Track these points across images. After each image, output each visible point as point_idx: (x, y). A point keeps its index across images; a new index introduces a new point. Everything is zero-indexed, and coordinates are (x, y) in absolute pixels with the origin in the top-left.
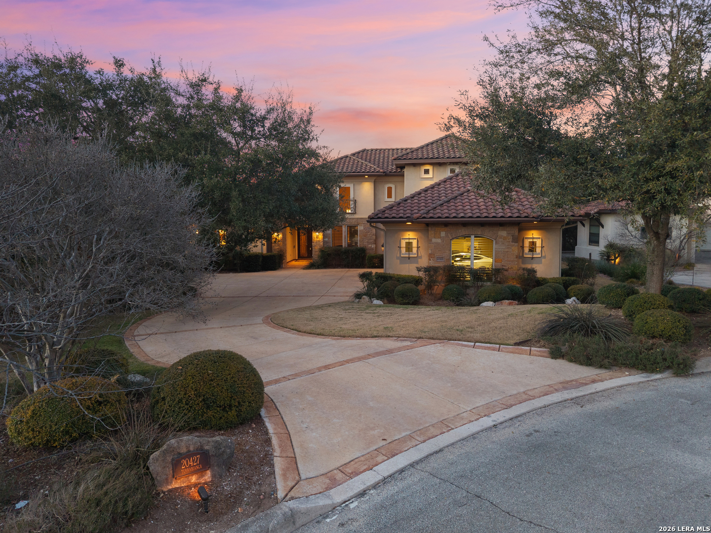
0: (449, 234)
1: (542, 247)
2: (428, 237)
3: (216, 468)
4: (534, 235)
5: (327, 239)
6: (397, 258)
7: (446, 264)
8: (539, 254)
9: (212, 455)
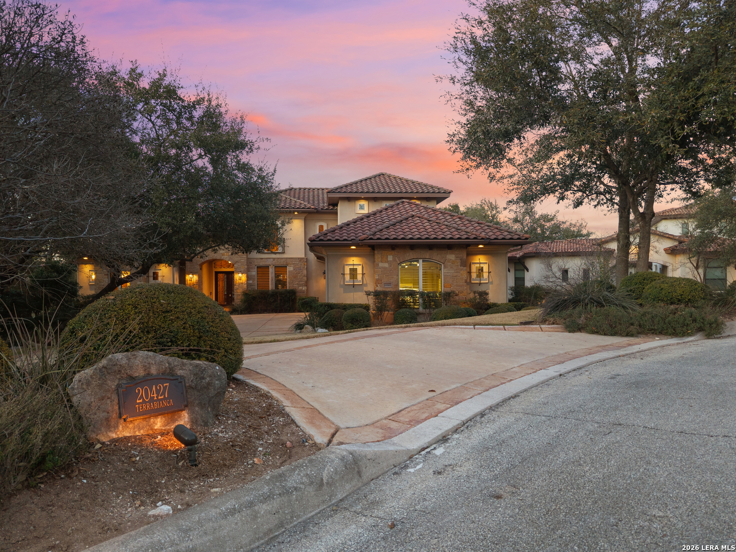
0: (396, 258)
1: (489, 272)
2: (374, 262)
3: (197, 409)
4: (480, 260)
5: (251, 282)
6: (341, 286)
7: (395, 290)
8: (486, 279)
9: (190, 387)
